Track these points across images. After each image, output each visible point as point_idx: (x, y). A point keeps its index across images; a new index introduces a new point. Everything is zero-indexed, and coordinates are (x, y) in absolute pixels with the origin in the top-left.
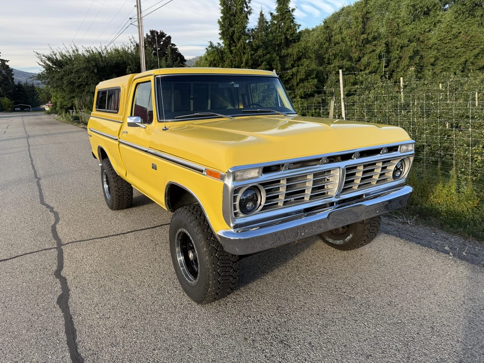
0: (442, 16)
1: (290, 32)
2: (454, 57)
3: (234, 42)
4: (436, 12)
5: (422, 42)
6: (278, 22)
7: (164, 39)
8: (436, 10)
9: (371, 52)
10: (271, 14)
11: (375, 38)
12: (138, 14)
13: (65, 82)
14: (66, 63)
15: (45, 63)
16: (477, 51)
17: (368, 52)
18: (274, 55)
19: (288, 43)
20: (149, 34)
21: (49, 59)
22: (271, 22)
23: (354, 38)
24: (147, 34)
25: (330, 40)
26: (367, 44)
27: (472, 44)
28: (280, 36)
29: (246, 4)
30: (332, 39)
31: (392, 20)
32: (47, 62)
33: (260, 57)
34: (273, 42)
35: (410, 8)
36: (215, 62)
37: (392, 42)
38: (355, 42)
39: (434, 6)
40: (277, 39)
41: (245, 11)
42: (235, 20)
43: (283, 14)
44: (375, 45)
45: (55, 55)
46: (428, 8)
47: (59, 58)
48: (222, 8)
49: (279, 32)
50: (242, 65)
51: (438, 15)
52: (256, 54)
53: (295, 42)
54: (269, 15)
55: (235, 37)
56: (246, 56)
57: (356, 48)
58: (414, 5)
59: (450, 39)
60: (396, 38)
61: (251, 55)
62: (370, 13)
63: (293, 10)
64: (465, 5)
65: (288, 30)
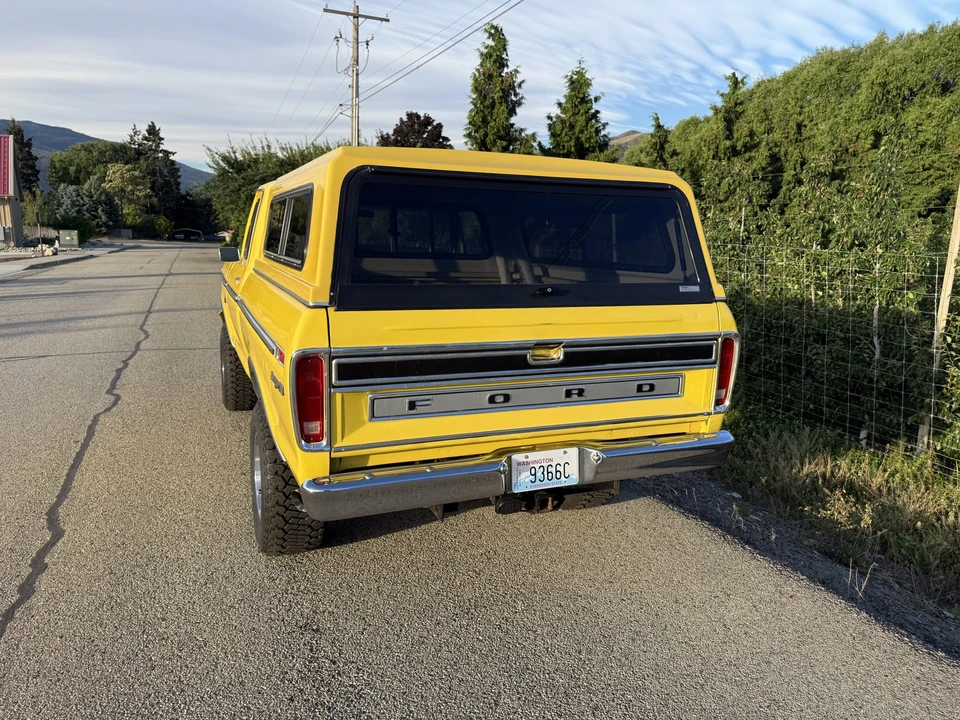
4: (924, 97)
7: (430, 128)
8: (926, 93)
13: (243, 196)
14: (249, 166)
15: (218, 164)
21: (225, 159)
22: (556, 117)
24: (401, 119)
25: (662, 148)
26: (734, 156)
29: (515, 91)
30: (666, 146)
32: (221, 163)
35: (876, 88)
37: (786, 154)
39: (923, 86)
40: (564, 146)
41: (512, 100)
43: (576, 106)
45: (234, 153)
47: (240, 157)
48: (474, 96)
49: (566, 134)
51: (928, 103)
54: (556, 106)
55: (488, 140)
58: (885, 83)
63: (596, 99)
65: (582, 131)
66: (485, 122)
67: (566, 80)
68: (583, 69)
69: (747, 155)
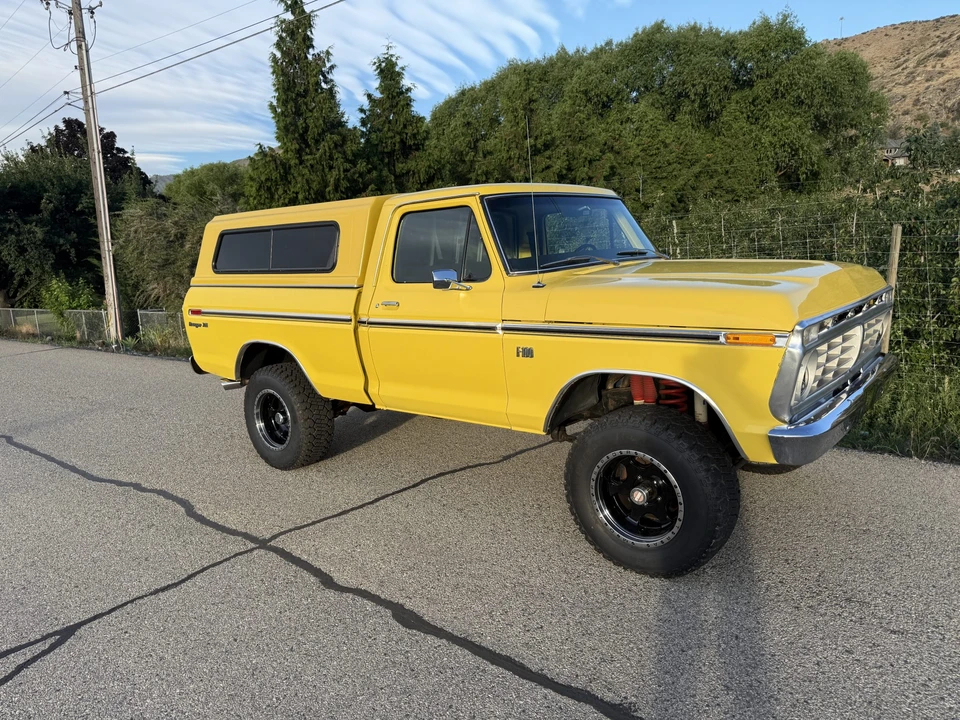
0: (632, 110)
1: (410, 130)
2: (666, 177)
3: (308, 146)
4: (622, 104)
5: (618, 153)
6: (384, 110)
8: (621, 100)
9: (543, 170)
10: (369, 96)
11: (547, 146)
12: (84, 86)
16: (696, 169)
17: (540, 168)
18: (385, 172)
19: (407, 150)
20: (62, 126)
22: (370, 111)
23: (513, 145)
24: (56, 128)
25: (476, 147)
26: (536, 155)
27: (690, 157)
28: (392, 138)
29: (324, 76)
30: (479, 145)
31: (570, 114)
33: (361, 175)
34: (380, 148)
36: (269, 184)
37: (574, 152)
38: (517, 152)
39: (618, 93)
40: (386, 144)
41: (322, 89)
42: (306, 104)
43: (394, 97)
44: (549, 158)
46: (608, 97)
48: (277, 81)
49: (389, 130)
50: (327, 190)
52: (352, 171)
53: (418, 149)
54: (366, 98)
55: (310, 136)
56: (335, 173)
57: (518, 161)
58: (586, 91)
59: (658, 149)
60: (580, 146)
61: (346, 171)
62: (535, 101)
63: (409, 90)
64: (663, 94)
65: (405, 126)
66: (298, 113)
67: (375, 67)
68: (392, 56)
69: (548, 153)
